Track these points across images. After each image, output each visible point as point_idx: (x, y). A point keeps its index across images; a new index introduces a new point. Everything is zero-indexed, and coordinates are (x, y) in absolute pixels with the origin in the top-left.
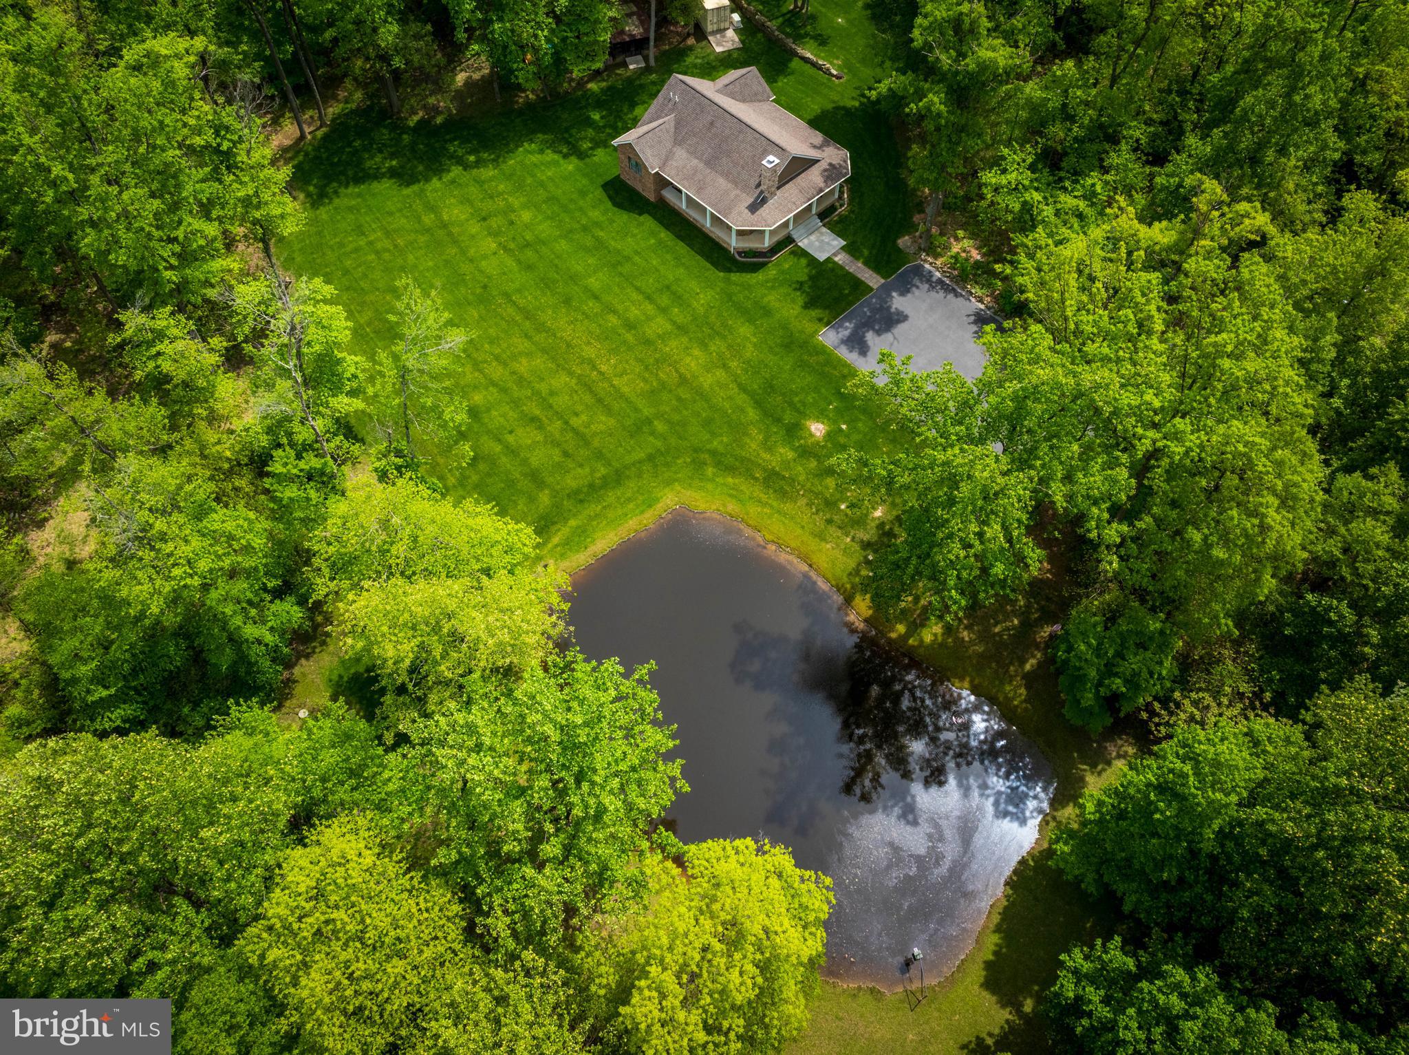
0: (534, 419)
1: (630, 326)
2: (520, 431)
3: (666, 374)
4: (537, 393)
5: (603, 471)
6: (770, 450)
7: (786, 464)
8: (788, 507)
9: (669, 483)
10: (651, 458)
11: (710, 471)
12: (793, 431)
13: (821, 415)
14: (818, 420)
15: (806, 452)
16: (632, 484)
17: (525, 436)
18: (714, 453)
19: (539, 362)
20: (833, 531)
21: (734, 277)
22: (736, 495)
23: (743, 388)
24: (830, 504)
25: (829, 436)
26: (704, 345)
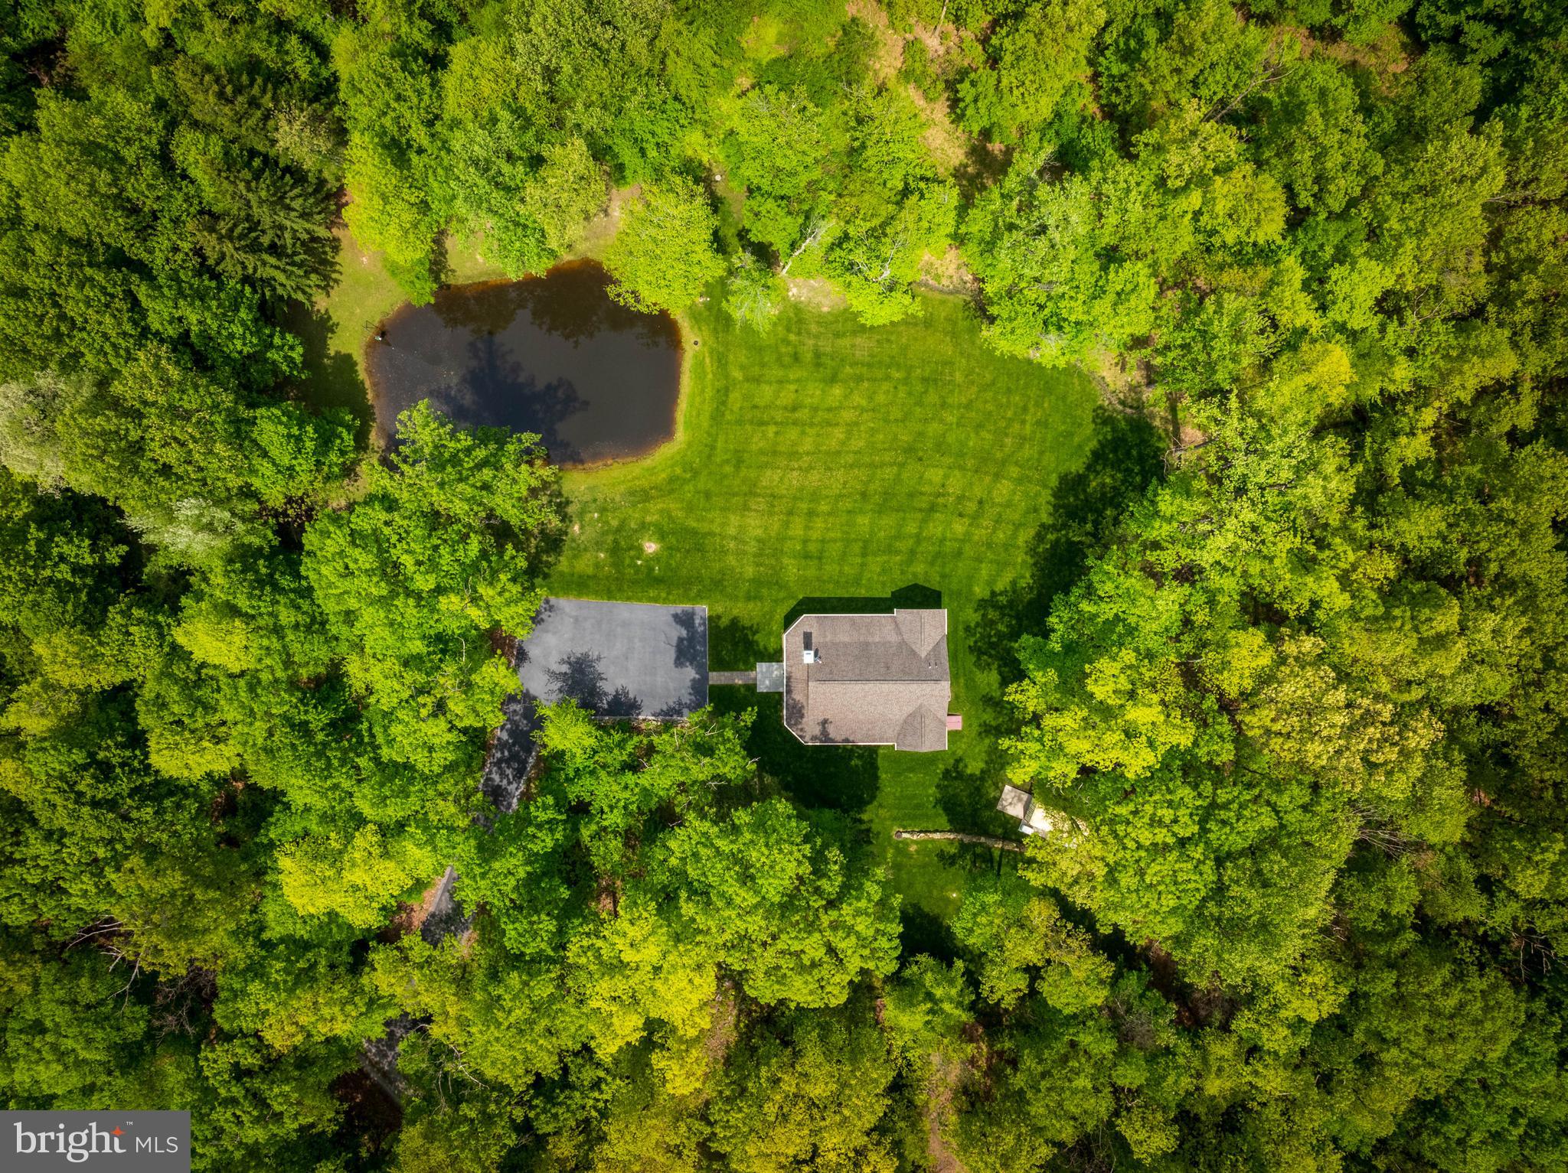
0: (794, 409)
1: (811, 514)
2: (793, 396)
3: (760, 503)
4: (812, 425)
5: (728, 417)
6: (662, 511)
7: (646, 511)
8: (622, 488)
9: (690, 445)
10: (713, 448)
11: (678, 471)
12: (662, 535)
13: (656, 558)
14: (656, 553)
15: (643, 526)
16: (705, 424)
17: (787, 396)
18: (685, 481)
19: (833, 444)
20: (587, 497)
21: (792, 603)
22: (652, 471)
23: (711, 534)
24: (603, 510)
25: (640, 549)
26: (759, 541)
